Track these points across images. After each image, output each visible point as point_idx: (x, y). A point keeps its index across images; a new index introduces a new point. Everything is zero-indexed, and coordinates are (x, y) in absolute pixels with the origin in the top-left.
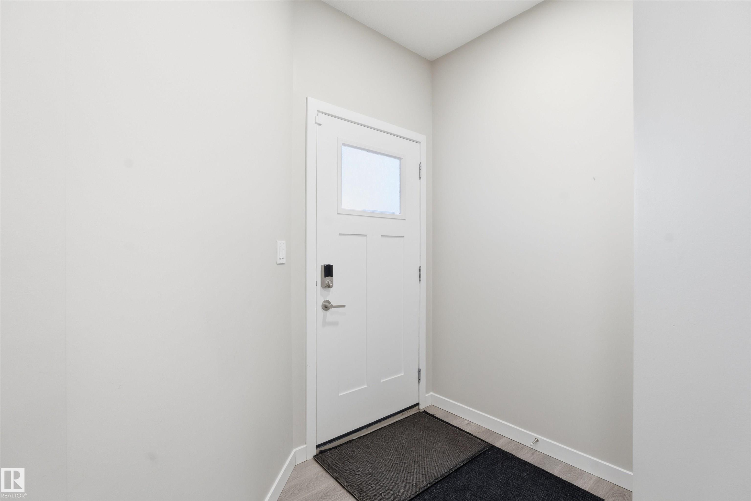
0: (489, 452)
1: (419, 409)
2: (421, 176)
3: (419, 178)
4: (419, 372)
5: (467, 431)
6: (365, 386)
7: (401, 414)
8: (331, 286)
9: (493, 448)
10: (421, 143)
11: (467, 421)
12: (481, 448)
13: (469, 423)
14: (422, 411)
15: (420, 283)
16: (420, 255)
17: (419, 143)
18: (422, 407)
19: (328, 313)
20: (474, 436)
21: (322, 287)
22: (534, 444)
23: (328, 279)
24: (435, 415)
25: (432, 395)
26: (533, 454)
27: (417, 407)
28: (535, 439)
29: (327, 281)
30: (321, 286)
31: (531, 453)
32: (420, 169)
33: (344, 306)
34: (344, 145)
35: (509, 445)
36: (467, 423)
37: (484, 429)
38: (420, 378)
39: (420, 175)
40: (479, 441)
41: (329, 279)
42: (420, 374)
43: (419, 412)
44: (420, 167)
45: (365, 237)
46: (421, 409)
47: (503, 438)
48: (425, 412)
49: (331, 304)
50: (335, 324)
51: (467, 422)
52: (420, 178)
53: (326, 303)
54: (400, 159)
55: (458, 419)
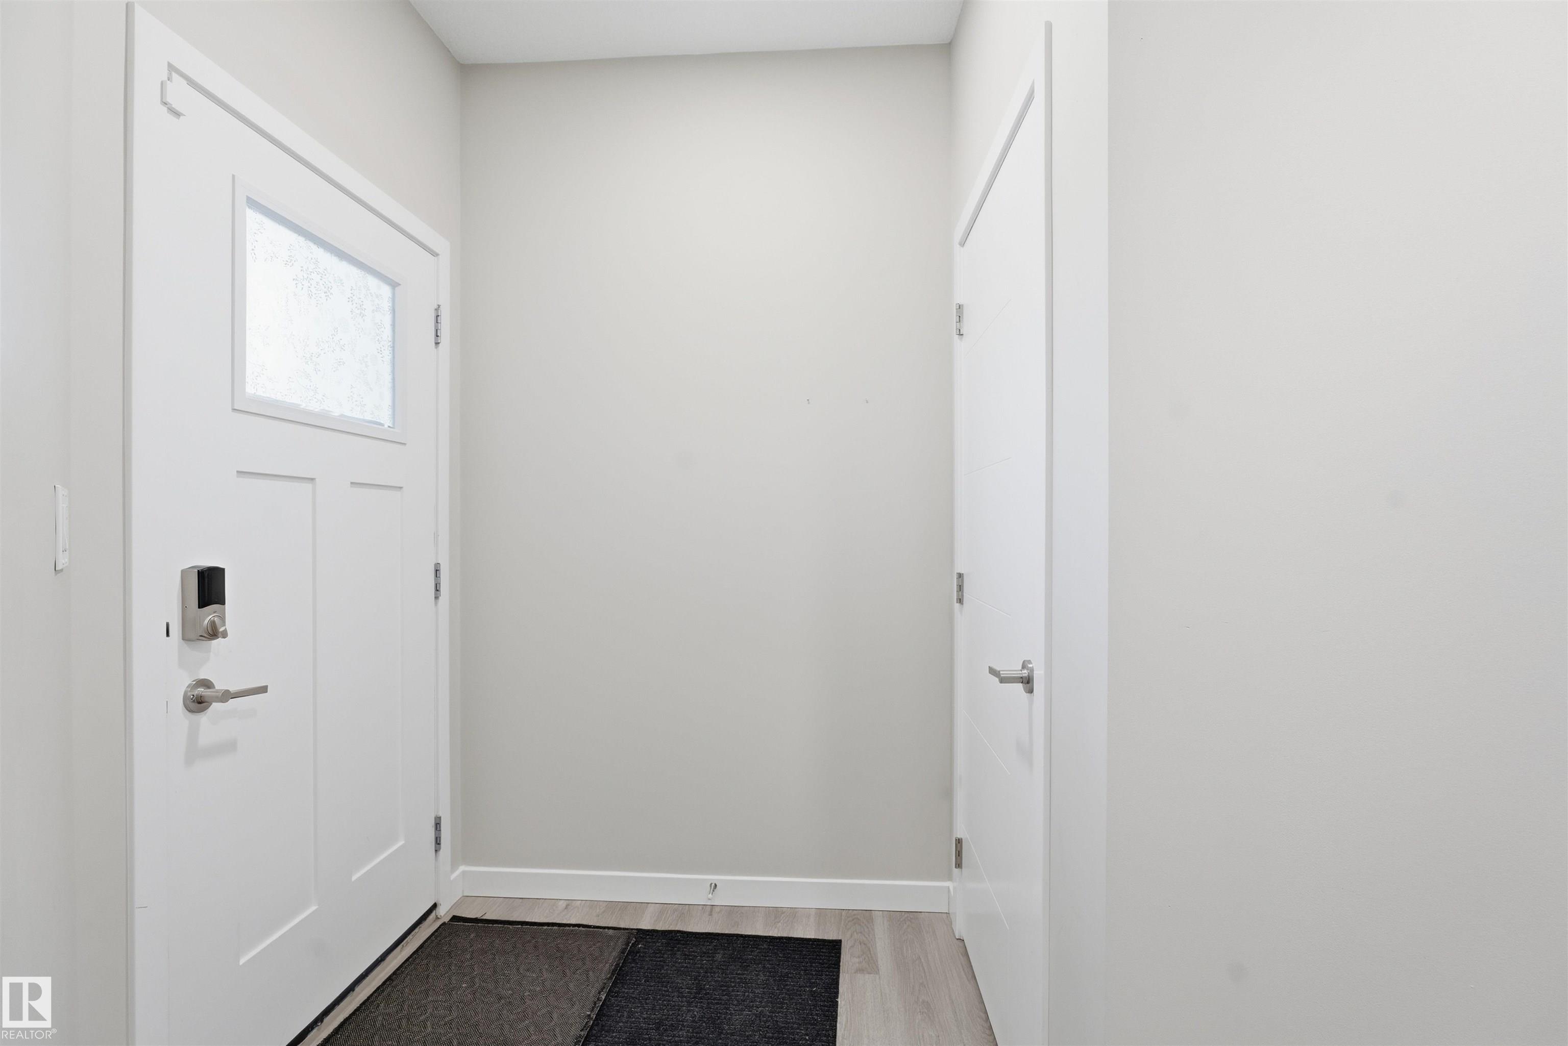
0: (640, 946)
1: (437, 918)
2: (439, 338)
3: (434, 344)
4: (438, 825)
5: (573, 922)
6: (314, 908)
7: (400, 946)
8: (220, 634)
9: (642, 934)
10: (440, 256)
11: (562, 901)
12: (620, 945)
13: (567, 906)
14: (448, 920)
15: (436, 604)
16: (436, 536)
17: (435, 254)
18: (444, 913)
19: (204, 719)
20: (592, 928)
21: (183, 639)
22: (713, 894)
23: (209, 614)
24: (484, 918)
25: (464, 873)
26: (711, 914)
27: (432, 916)
28: (711, 884)
29: (206, 622)
30: (181, 637)
31: (707, 913)
32: (437, 322)
33: (263, 690)
34: (252, 203)
35: (665, 915)
36: (564, 905)
37: (605, 904)
38: (440, 841)
39: (437, 336)
40: (611, 932)
41: (215, 612)
42: (440, 830)
43: (444, 924)
44: (438, 316)
45: (308, 486)
46: (442, 915)
47: (647, 907)
48: (455, 918)
49: (215, 688)
50: (229, 747)
51: (562, 905)
52: (437, 343)
53: (200, 691)
54: (394, 285)
55: (540, 904)
